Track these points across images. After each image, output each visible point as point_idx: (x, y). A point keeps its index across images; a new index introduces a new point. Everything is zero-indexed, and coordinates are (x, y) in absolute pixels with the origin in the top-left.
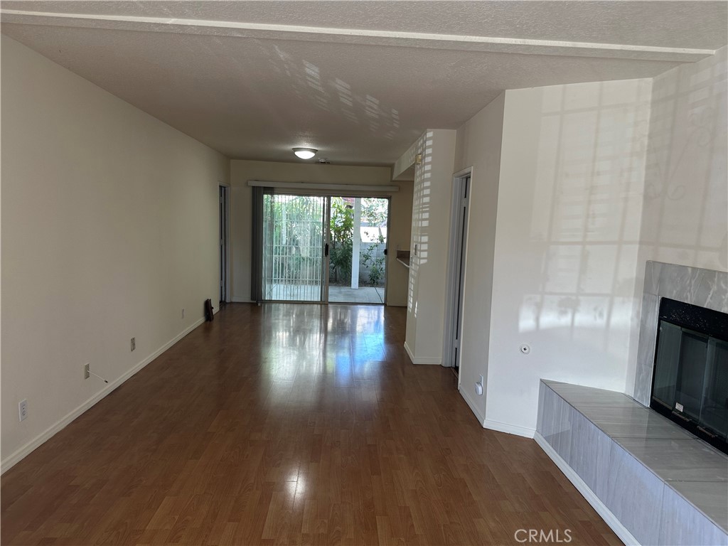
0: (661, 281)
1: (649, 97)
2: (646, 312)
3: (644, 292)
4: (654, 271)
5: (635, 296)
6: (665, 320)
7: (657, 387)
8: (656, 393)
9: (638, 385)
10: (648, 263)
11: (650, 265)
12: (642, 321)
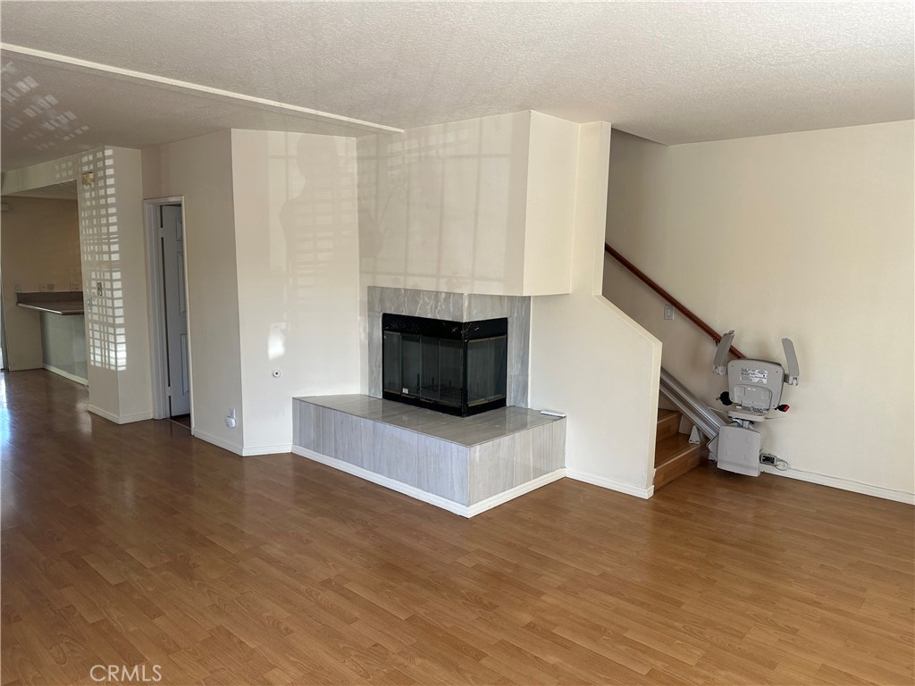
0: (381, 301)
1: (355, 154)
2: (371, 325)
3: (369, 311)
4: (374, 294)
5: (361, 315)
6: (387, 330)
7: (386, 382)
8: (386, 386)
9: (371, 384)
10: (369, 288)
11: (371, 289)
12: (369, 334)
